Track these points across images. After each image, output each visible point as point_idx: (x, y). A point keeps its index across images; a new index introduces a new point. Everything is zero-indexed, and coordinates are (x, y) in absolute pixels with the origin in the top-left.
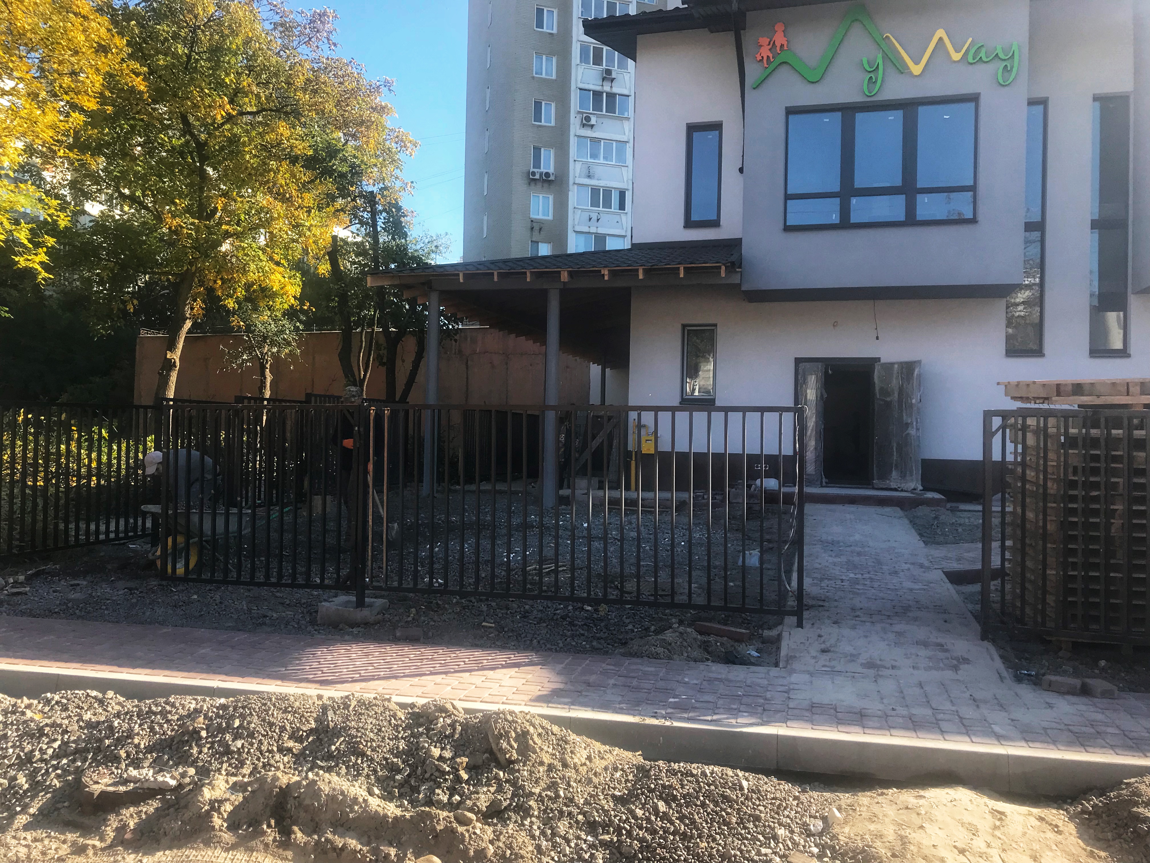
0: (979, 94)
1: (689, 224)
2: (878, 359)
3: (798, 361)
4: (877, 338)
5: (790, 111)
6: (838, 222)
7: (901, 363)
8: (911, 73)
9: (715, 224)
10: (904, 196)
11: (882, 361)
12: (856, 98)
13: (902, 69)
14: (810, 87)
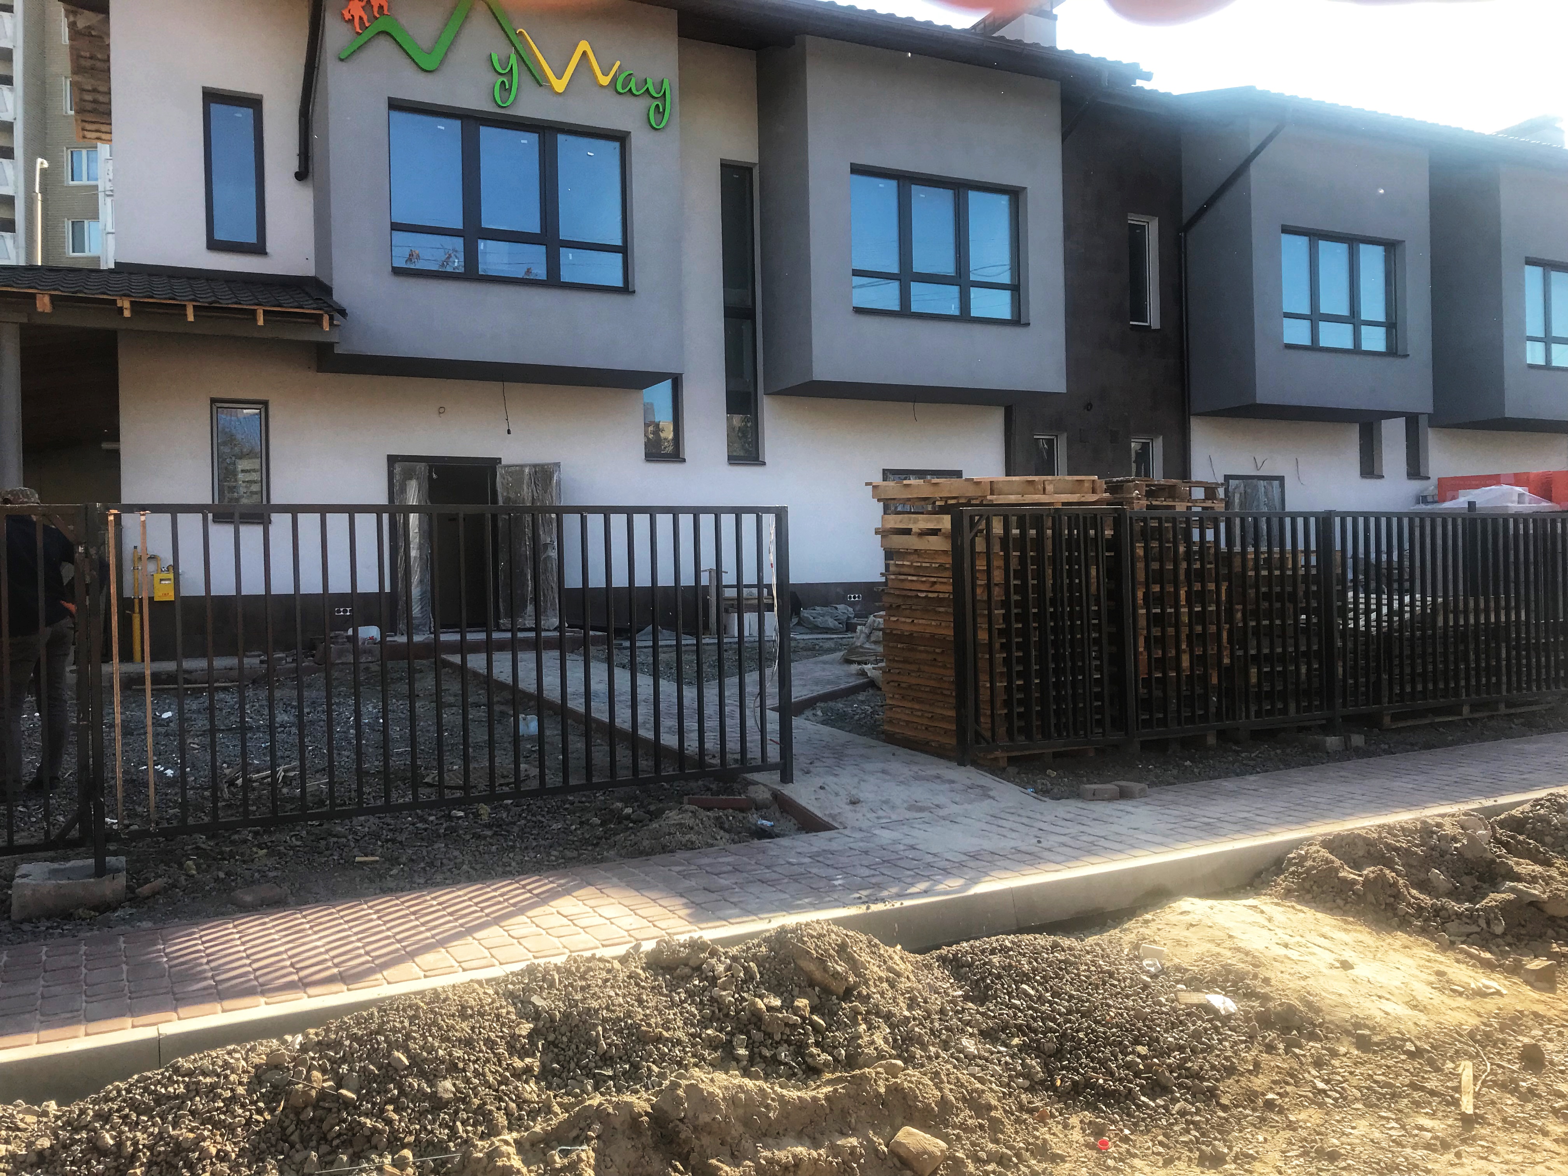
0: (628, 133)
1: (214, 245)
2: (499, 460)
3: (392, 460)
4: (509, 432)
5: (395, 105)
6: (462, 270)
7: (535, 466)
8: (551, 88)
9: (259, 249)
10: (543, 248)
11: (504, 462)
12: (485, 106)
13: (540, 81)
14: (422, 77)
